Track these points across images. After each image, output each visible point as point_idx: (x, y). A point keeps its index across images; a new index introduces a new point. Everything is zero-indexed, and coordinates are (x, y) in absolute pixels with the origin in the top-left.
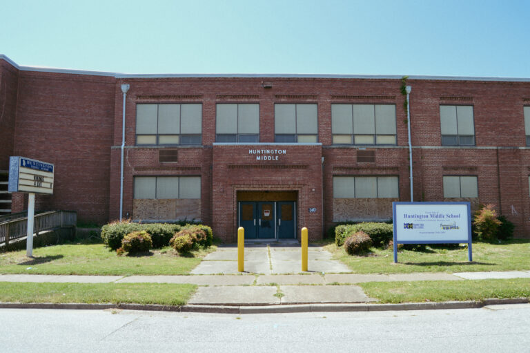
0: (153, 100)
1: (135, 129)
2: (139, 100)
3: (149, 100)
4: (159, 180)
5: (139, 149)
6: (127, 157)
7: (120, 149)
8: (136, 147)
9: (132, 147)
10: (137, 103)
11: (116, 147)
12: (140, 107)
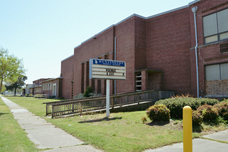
0: (213, 11)
1: (203, 34)
2: (204, 14)
3: (210, 12)
4: (222, 66)
5: (206, 47)
6: (199, 53)
7: (195, 49)
8: (204, 46)
9: (202, 46)
10: (203, 17)
11: (193, 48)
12: (205, 19)
